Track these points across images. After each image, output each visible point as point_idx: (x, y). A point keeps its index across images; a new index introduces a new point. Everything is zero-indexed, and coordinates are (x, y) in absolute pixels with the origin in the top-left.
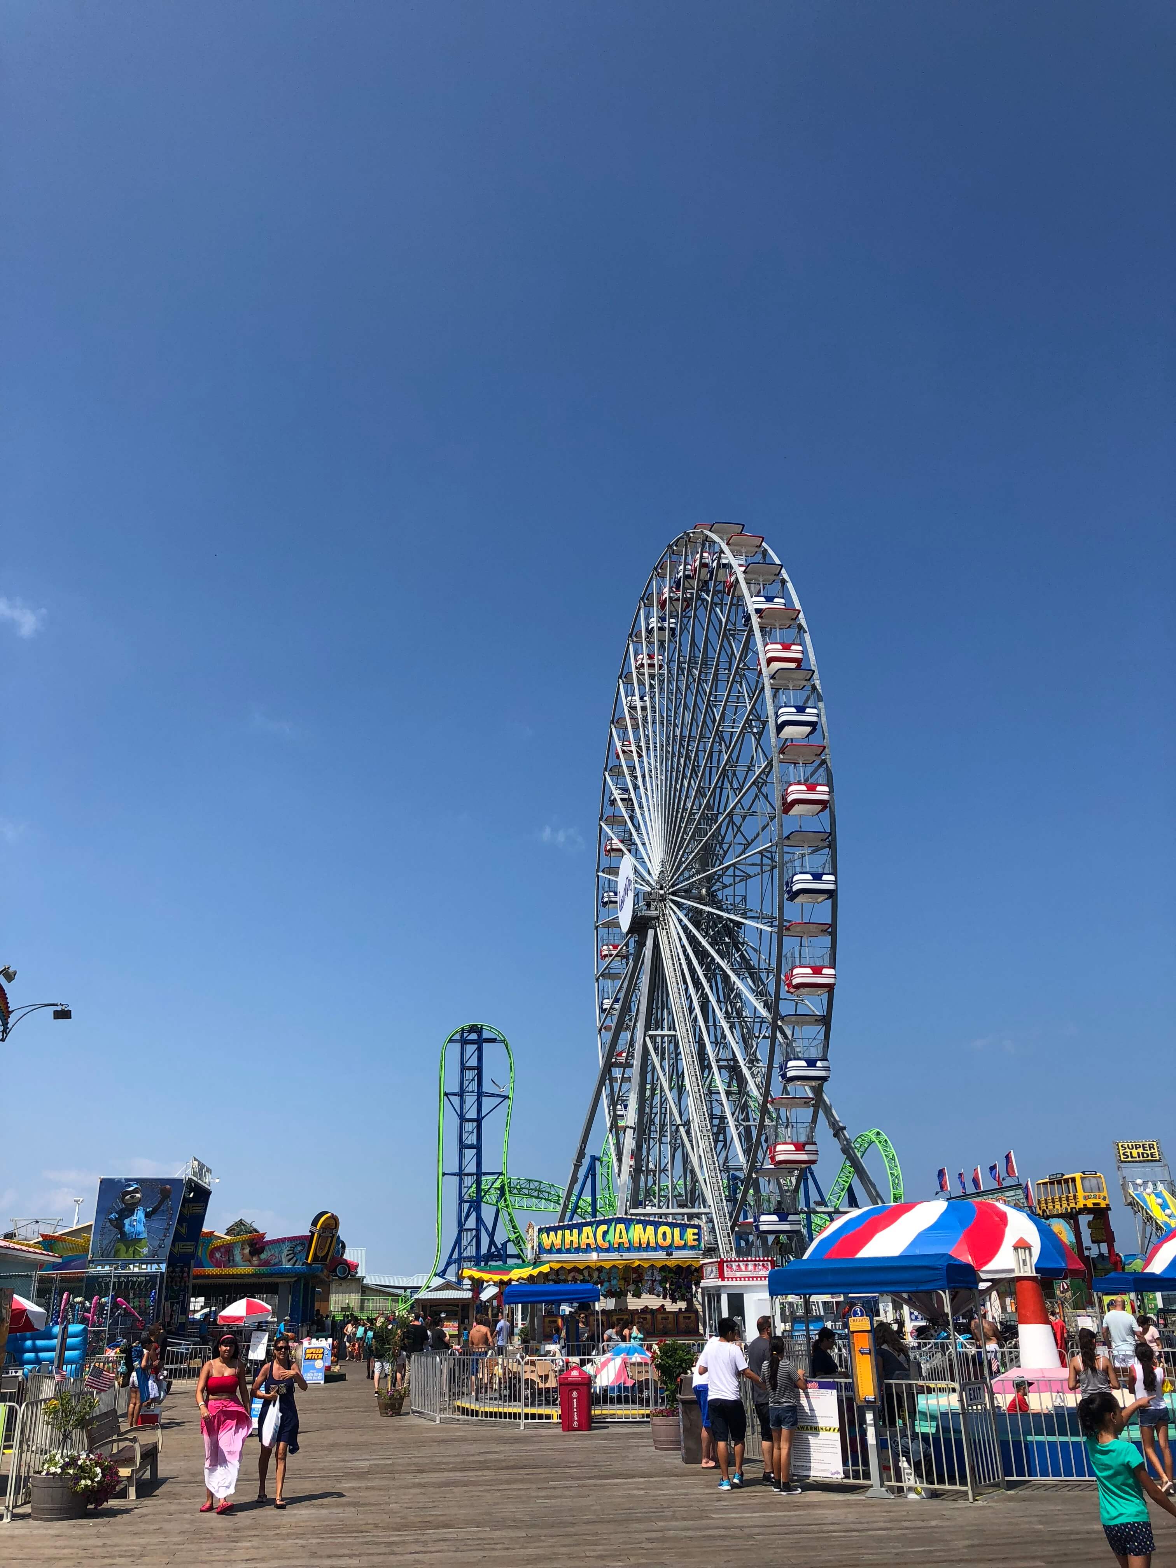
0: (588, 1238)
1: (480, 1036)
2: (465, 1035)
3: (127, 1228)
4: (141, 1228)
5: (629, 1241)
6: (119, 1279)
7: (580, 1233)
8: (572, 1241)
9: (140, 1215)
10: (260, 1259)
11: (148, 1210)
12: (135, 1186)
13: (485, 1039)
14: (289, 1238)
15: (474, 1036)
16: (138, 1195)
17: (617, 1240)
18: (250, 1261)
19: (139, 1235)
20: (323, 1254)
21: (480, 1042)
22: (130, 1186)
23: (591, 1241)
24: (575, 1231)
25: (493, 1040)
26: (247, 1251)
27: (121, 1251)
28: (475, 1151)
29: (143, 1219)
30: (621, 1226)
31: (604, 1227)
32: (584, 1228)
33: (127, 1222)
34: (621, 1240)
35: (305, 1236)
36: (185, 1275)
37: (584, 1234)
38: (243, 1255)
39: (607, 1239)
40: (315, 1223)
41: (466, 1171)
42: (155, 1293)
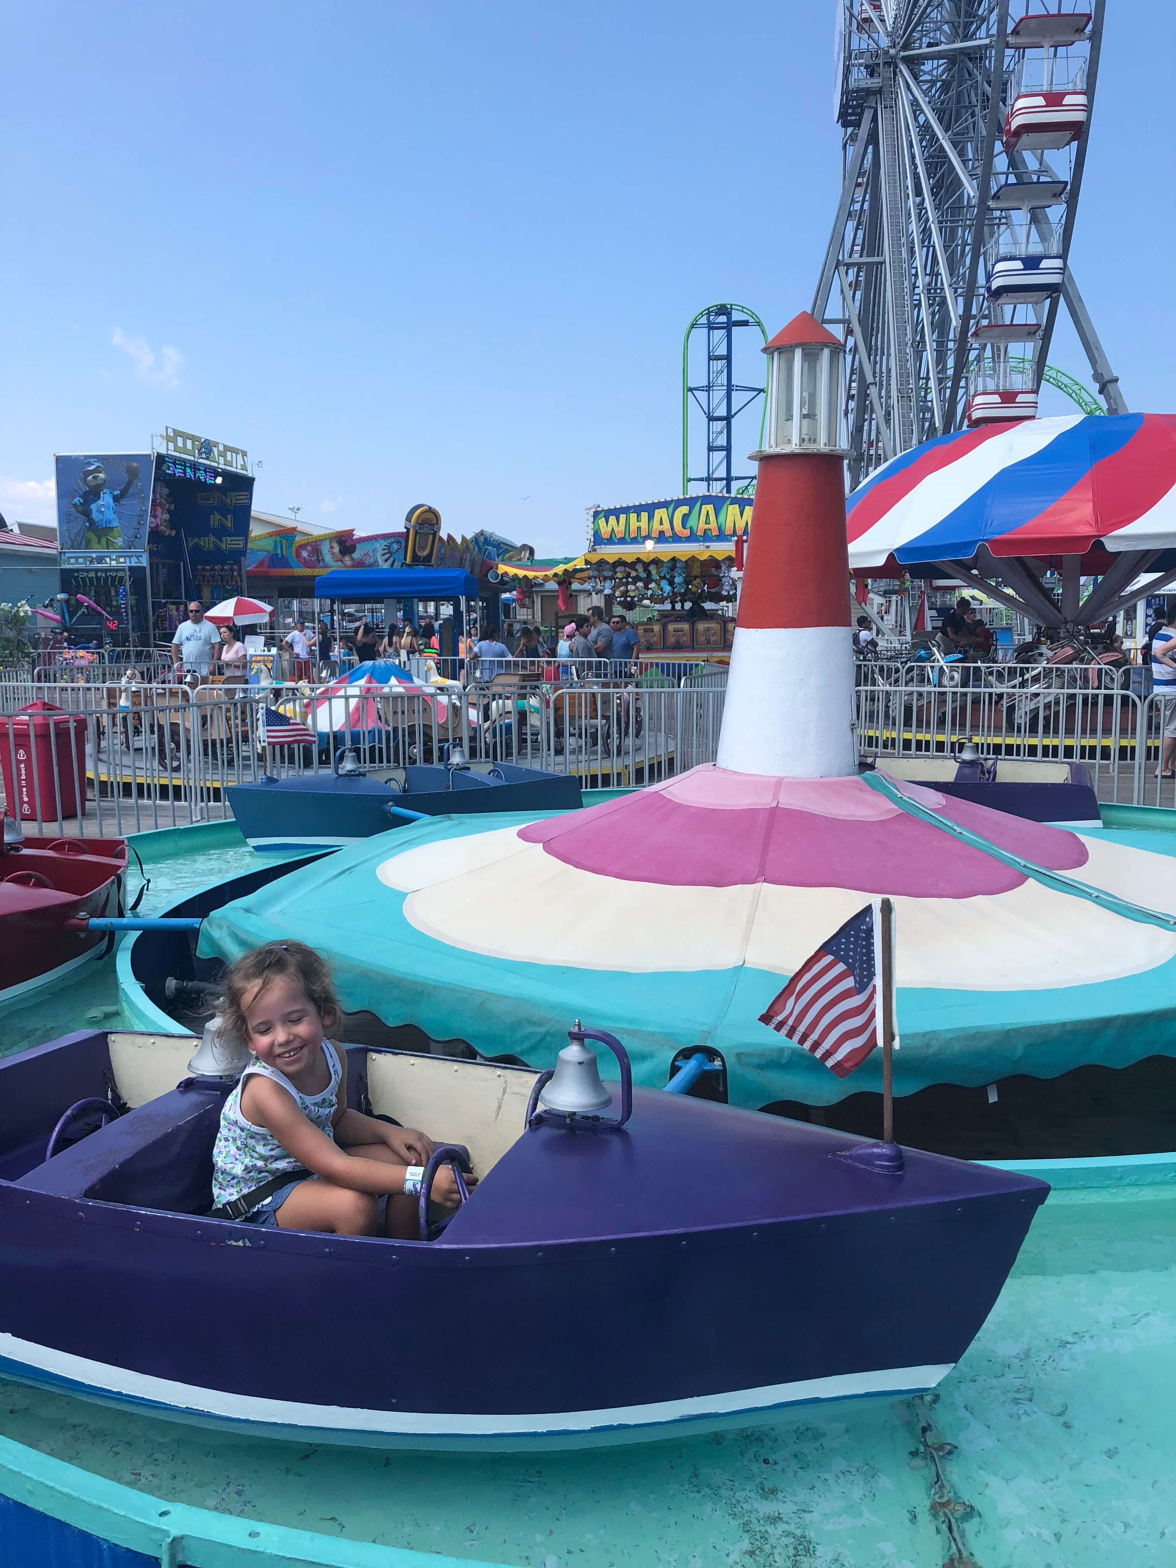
0: (661, 523)
1: (729, 319)
2: (711, 318)
3: (95, 515)
4: (110, 515)
5: (719, 528)
6: (96, 574)
7: (651, 517)
8: (639, 528)
9: (106, 499)
10: (352, 559)
11: (116, 493)
12: (97, 464)
13: (734, 322)
14: (382, 535)
15: (723, 319)
16: (102, 475)
17: (702, 525)
18: (341, 561)
19: (110, 523)
20: (425, 553)
21: (729, 326)
22: (90, 464)
23: (666, 526)
24: (644, 516)
25: (745, 323)
26: (337, 549)
27: (93, 541)
28: (725, 452)
29: (112, 504)
30: (710, 508)
31: (684, 509)
32: (656, 511)
33: (93, 507)
34: (707, 526)
35: (399, 533)
36: (235, 573)
37: (657, 518)
38: (333, 554)
39: (688, 526)
40: (408, 519)
41: (715, 476)
42: (124, 590)
